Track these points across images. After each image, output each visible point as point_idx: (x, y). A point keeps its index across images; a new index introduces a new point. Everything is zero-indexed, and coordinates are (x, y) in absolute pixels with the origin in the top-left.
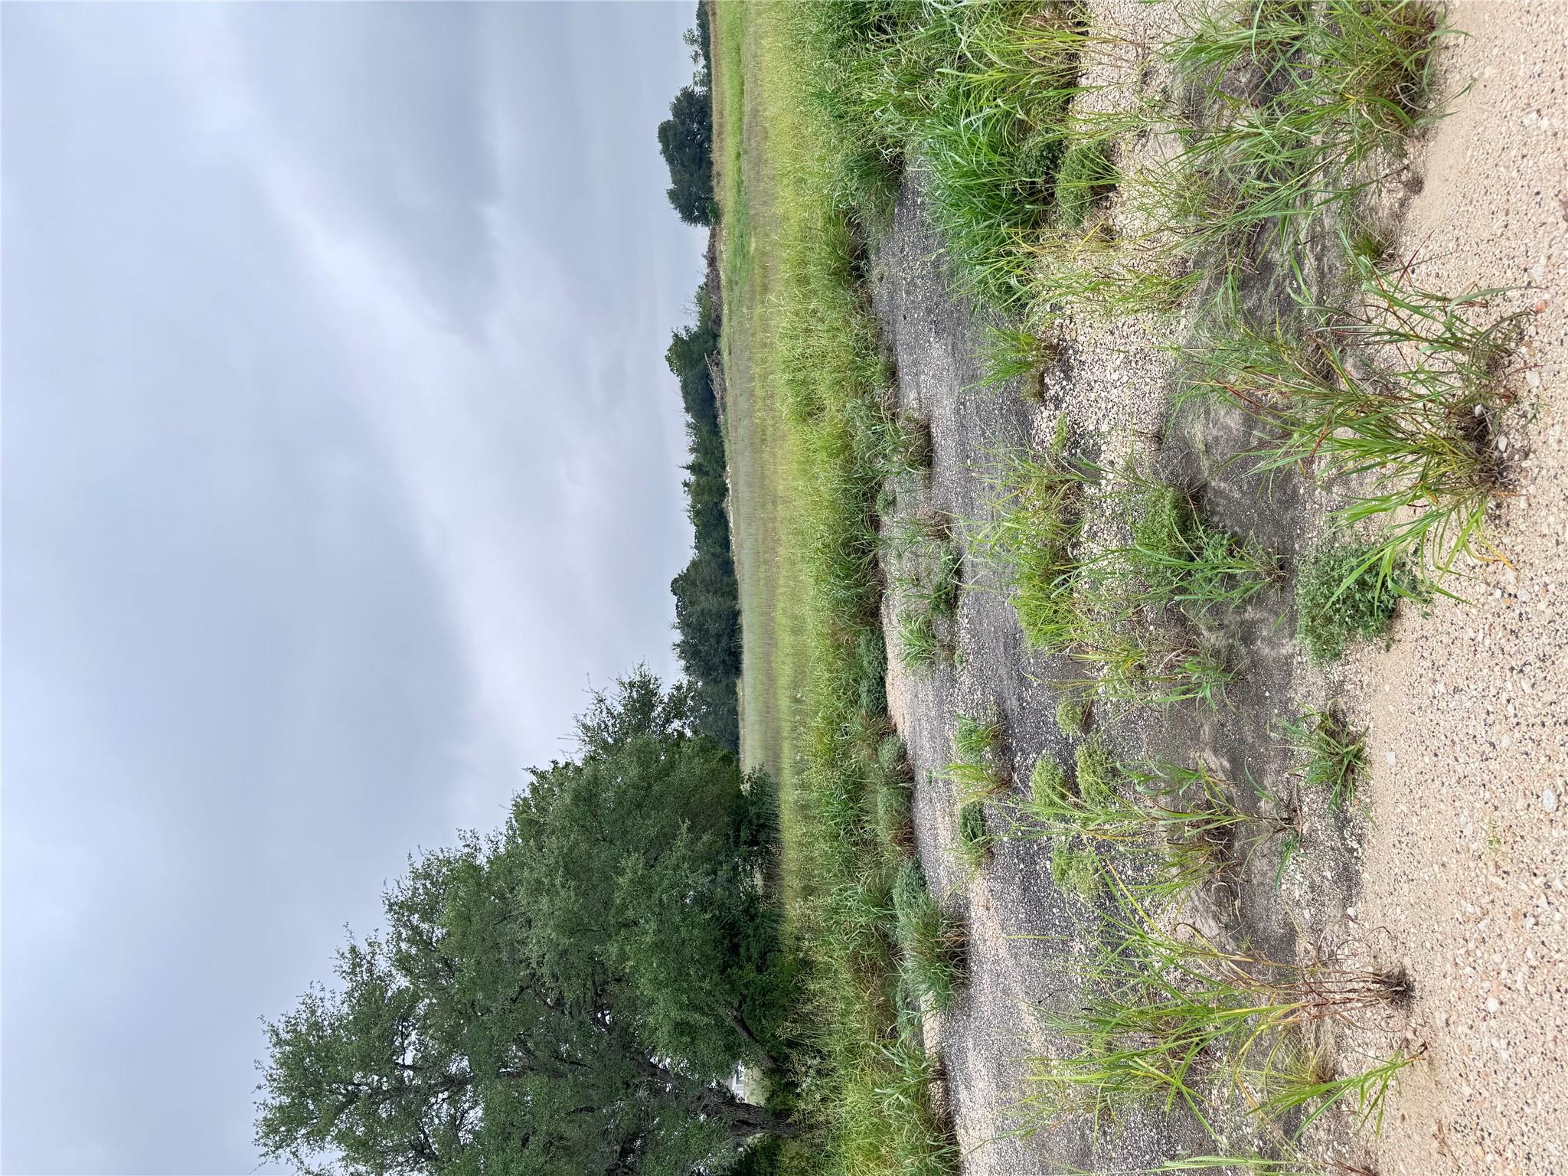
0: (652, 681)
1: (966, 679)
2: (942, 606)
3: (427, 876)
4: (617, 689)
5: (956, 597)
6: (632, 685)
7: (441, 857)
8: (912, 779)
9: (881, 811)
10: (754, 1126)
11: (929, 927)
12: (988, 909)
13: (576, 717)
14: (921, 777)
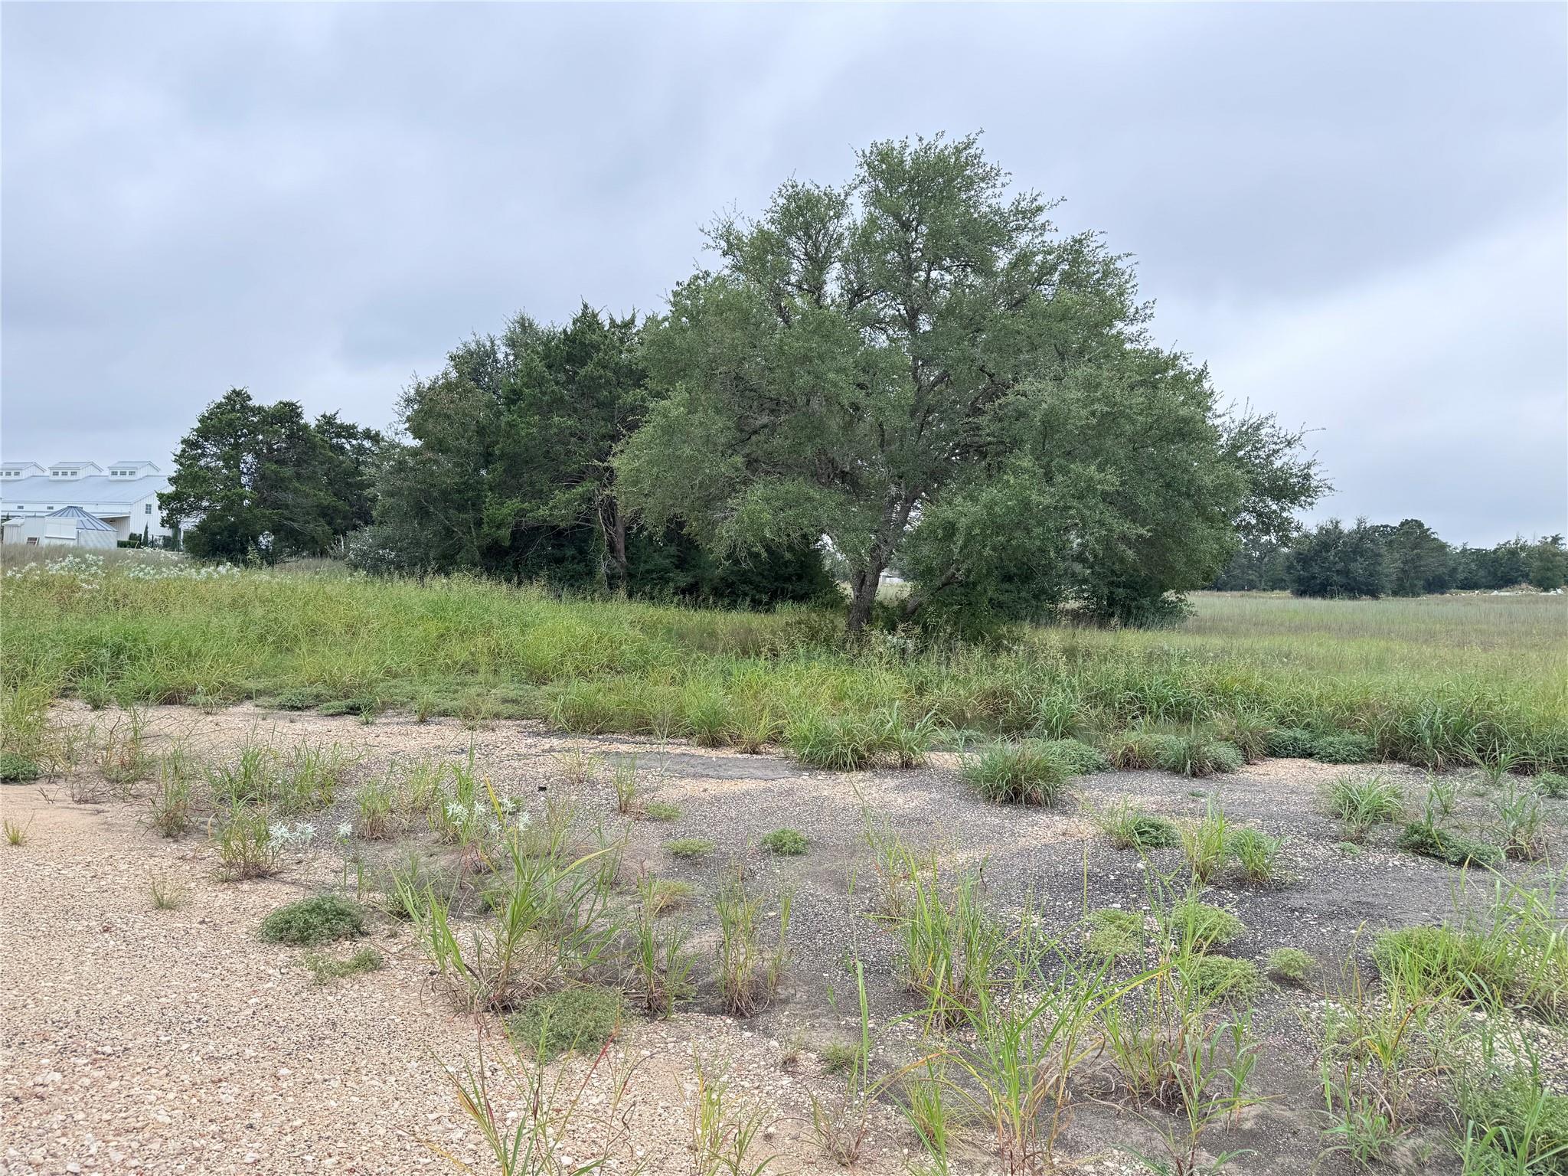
0: (1309, 500)
1: (1321, 851)
2: (1416, 837)
3: (1106, 275)
4: (1302, 461)
5: (1428, 855)
6: (1307, 477)
7: (1128, 286)
8: (1194, 775)
9: (1158, 737)
10: (860, 590)
11: (1045, 772)
12: (1064, 834)
13: (1272, 416)
14: (1197, 785)
